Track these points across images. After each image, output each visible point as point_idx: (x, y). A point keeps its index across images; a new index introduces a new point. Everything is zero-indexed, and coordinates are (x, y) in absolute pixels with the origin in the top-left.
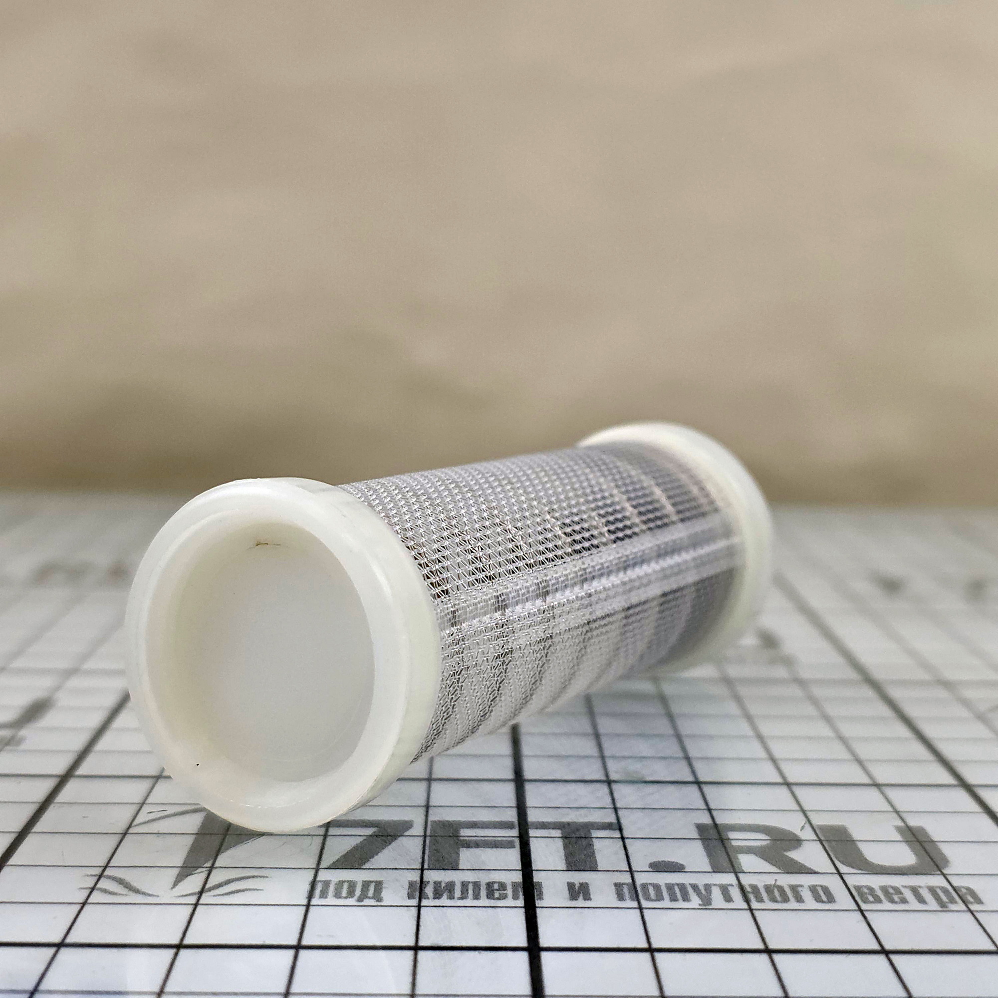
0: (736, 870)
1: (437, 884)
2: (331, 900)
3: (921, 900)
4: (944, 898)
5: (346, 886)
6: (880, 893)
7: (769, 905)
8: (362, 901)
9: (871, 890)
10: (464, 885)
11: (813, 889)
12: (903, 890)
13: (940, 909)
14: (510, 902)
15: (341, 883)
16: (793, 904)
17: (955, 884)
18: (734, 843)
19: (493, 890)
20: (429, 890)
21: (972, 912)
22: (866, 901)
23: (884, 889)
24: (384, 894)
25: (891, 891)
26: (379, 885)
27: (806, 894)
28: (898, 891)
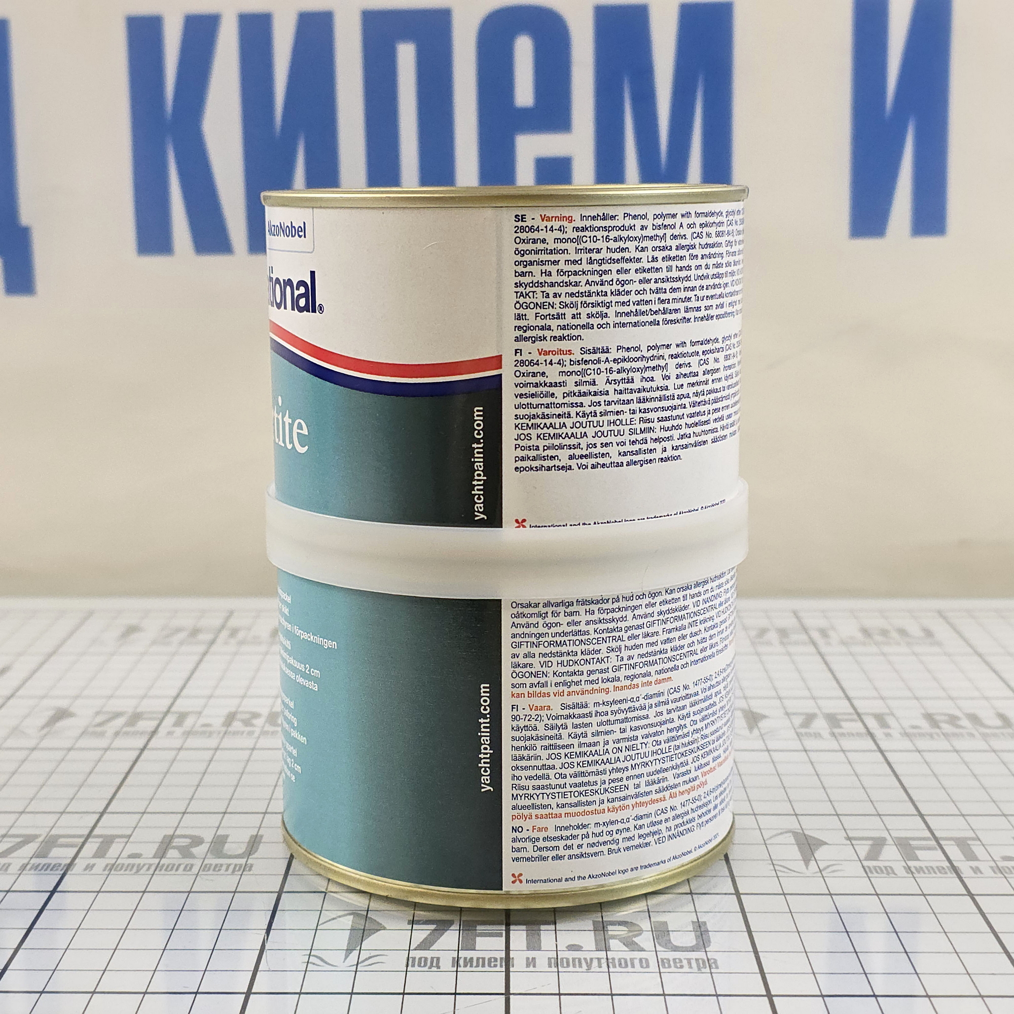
0: (607, 949)
1: (465, 959)
2: (416, 968)
3: (691, 967)
4: (702, 966)
5: (423, 959)
6: (672, 963)
7: (618, 969)
8: (431, 968)
9: (668, 960)
10: (478, 959)
11: (641, 960)
12: (683, 960)
13: (697, 971)
14: (498, 969)
15: (420, 959)
16: (630, 969)
17: (709, 957)
18: (610, 933)
19: (491, 961)
20: (461, 962)
21: (711, 973)
22: (664, 967)
23: (674, 960)
24: (440, 964)
25: (677, 961)
26: (438, 959)
27: (637, 962)
28: (681, 961)
